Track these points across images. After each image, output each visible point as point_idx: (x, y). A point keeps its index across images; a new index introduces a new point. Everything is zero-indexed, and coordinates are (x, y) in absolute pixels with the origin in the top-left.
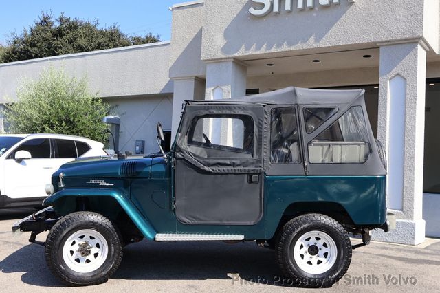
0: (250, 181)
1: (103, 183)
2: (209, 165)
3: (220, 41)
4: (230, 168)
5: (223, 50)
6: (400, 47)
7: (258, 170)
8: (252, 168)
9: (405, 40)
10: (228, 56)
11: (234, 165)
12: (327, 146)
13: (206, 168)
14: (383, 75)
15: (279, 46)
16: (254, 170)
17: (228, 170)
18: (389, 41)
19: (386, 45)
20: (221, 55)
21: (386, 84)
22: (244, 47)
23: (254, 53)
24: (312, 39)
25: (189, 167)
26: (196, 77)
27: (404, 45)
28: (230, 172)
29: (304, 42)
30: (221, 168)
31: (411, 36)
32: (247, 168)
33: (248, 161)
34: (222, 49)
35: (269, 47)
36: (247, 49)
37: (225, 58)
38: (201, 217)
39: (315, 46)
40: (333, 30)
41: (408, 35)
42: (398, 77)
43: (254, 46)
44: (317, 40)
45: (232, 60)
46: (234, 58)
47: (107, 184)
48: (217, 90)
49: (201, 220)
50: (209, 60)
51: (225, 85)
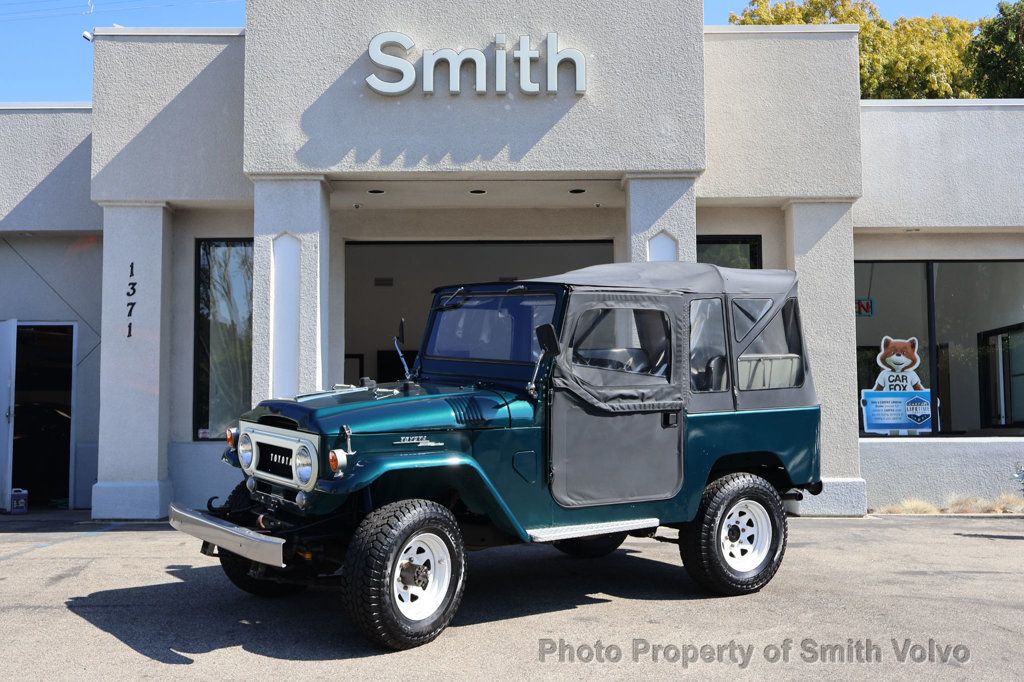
0: (666, 423)
1: (425, 443)
2: (607, 399)
3: (293, 137)
4: (637, 403)
5: (301, 155)
6: (665, 183)
7: (677, 405)
8: (668, 401)
9: (675, 172)
10: (313, 170)
11: (643, 397)
12: (755, 362)
13: (602, 405)
14: (638, 231)
15: (435, 159)
16: (671, 405)
17: (635, 406)
18: (648, 172)
19: (643, 179)
20: (295, 166)
21: (644, 248)
22: (352, 153)
23: (376, 169)
24: (504, 153)
25: (576, 404)
26: (168, 203)
27: (671, 182)
28: (638, 409)
29: (488, 157)
30: (625, 403)
31: (687, 167)
32: (662, 402)
33: (662, 390)
34: (297, 154)
35: (412, 160)
36: (361, 159)
37: (304, 174)
38: (592, 493)
39: (512, 167)
40: (545, 139)
41: (681, 166)
42: (662, 236)
43: (378, 154)
44: (515, 156)
45: (322, 178)
46: (326, 176)
47: (433, 444)
48: (285, 240)
49: (592, 498)
50: (264, 174)
51: (305, 231)
